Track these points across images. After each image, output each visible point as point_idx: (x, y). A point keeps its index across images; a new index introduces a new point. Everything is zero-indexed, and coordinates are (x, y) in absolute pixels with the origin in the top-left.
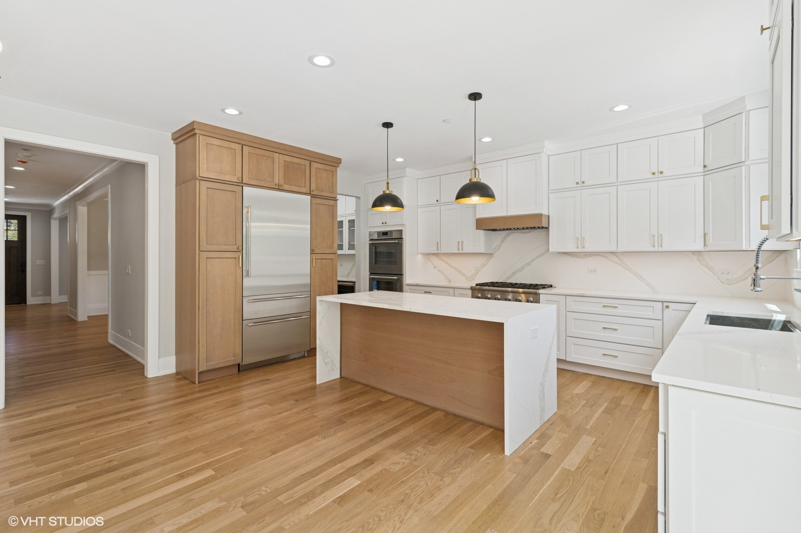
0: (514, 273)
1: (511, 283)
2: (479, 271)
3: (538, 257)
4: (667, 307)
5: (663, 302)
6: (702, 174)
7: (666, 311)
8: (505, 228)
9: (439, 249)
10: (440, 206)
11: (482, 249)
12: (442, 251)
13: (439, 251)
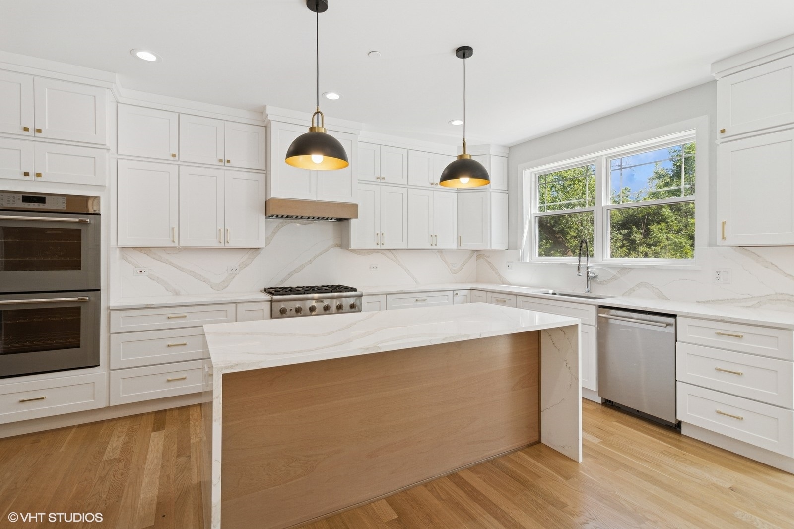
0: (290, 275)
1: (286, 288)
2: (236, 274)
3: (321, 254)
4: (456, 294)
5: (453, 291)
6: (456, 191)
7: (456, 297)
8: (317, 216)
9: (176, 241)
10: (179, 166)
11: (261, 243)
12: (183, 244)
13: (176, 244)
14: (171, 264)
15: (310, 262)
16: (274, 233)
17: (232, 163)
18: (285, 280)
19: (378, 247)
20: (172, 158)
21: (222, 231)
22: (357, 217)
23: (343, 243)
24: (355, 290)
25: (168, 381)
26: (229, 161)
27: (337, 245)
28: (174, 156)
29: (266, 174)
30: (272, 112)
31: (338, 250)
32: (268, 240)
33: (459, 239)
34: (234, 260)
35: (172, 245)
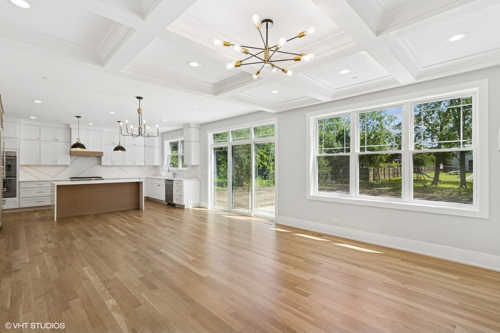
0: (80, 173)
2: (60, 173)
3: (92, 167)
6: (144, 147)
9: (39, 163)
10: (40, 141)
11: (69, 163)
12: (41, 164)
13: (39, 164)
14: (37, 170)
15: (88, 169)
16: (74, 160)
17: (58, 140)
18: (78, 175)
19: (113, 165)
20: (37, 139)
21: (55, 160)
22: (103, 156)
23: (100, 164)
24: (102, 178)
25: (38, 202)
26: (57, 140)
27: (98, 164)
28: (38, 139)
29: (70, 143)
30: (71, 126)
31: (99, 165)
32: (71, 163)
33: (145, 162)
34: (59, 169)
35: (38, 164)
